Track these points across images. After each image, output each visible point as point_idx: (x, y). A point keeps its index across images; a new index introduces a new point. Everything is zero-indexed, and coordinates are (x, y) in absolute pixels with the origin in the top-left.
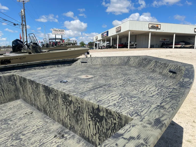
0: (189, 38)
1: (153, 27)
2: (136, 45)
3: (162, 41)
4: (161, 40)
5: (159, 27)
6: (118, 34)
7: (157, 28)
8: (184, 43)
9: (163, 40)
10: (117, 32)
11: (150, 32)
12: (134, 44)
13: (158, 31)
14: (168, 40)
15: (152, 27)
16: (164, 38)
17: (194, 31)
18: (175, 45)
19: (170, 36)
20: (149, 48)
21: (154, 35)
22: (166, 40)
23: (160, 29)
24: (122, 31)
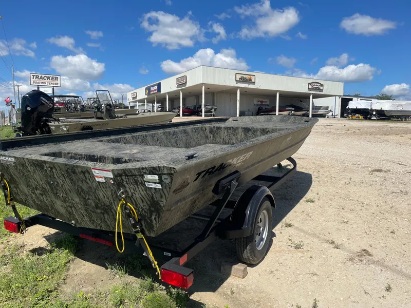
0: (301, 99)
1: (243, 80)
2: (215, 110)
3: (258, 105)
4: (255, 102)
5: (253, 81)
6: (182, 90)
7: (249, 81)
8: (293, 109)
9: (259, 103)
10: (179, 86)
11: (238, 87)
12: (212, 109)
13: (251, 86)
14: (268, 103)
15: (241, 78)
16: (261, 99)
17: (308, 88)
18: (279, 111)
19: (271, 95)
20: (238, 116)
21: (245, 93)
22: (264, 103)
23: (254, 83)
24: (188, 85)
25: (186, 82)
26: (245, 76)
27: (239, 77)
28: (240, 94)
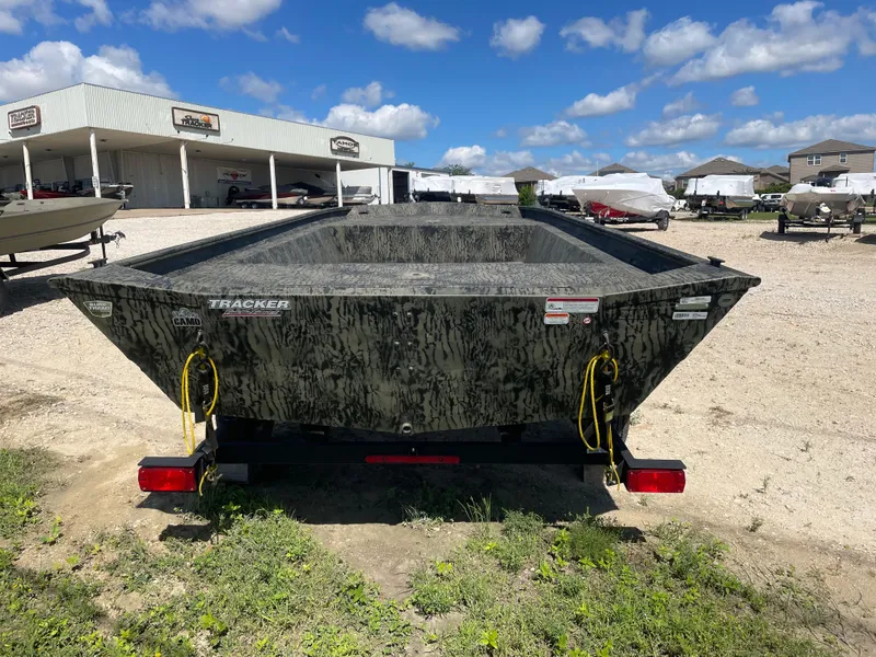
0: (318, 172)
1: (190, 124)
2: (128, 191)
3: (227, 182)
4: (220, 177)
5: (215, 127)
6: (27, 142)
7: (206, 128)
8: (306, 191)
9: (230, 178)
10: (15, 132)
11: (181, 140)
12: (118, 189)
13: (212, 139)
14: (248, 178)
15: (186, 120)
16: (231, 170)
17: (332, 149)
18: (279, 196)
19: (255, 162)
20: (187, 206)
21: (198, 155)
22: (239, 179)
23: (217, 133)
24: (47, 129)
25: (39, 123)
26: (195, 116)
27: (180, 116)
28: (189, 157)
